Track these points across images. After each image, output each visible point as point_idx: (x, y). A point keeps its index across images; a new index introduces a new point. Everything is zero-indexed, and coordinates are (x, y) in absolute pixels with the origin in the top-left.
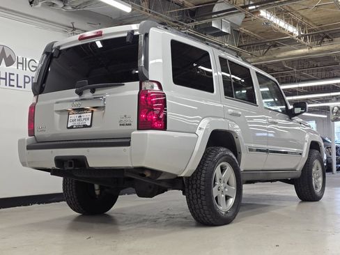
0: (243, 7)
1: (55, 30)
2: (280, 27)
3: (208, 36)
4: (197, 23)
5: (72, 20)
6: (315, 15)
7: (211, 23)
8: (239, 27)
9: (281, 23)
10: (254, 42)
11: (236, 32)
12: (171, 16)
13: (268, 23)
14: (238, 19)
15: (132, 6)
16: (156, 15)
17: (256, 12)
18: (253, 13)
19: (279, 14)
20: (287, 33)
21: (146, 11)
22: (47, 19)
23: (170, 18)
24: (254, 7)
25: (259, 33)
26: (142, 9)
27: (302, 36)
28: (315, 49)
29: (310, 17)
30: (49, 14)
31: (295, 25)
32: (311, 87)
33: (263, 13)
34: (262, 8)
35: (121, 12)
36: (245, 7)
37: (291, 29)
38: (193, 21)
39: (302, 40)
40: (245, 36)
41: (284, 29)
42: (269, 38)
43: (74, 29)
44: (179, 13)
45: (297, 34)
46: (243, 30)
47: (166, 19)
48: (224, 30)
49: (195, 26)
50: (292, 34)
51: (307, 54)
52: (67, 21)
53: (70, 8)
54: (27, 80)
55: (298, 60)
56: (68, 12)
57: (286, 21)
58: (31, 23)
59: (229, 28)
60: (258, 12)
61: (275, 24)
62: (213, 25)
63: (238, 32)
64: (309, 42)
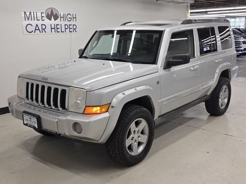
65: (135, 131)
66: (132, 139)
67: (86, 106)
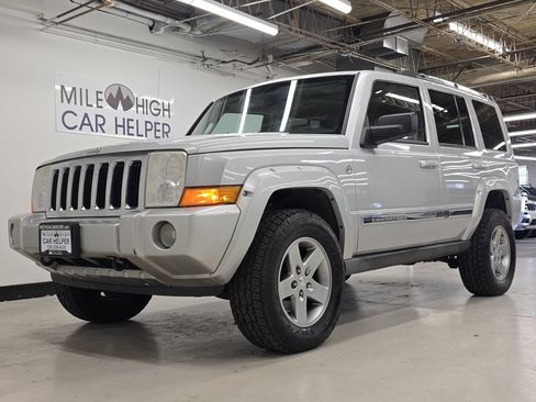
0: (426, 21)
1: (180, 61)
2: (477, 44)
3: (378, 59)
4: (364, 43)
5: (201, 47)
6: (527, 24)
7: (382, 43)
8: (419, 45)
9: (478, 38)
10: (440, 64)
11: (415, 51)
12: (329, 37)
13: (461, 38)
14: (418, 35)
15: (279, 26)
16: (311, 36)
17: (445, 25)
18: (440, 28)
19: (475, 26)
20: (486, 51)
21: (296, 31)
22: (172, 48)
23: (328, 40)
24: (441, 20)
25: (448, 52)
26: (291, 29)
27: (508, 53)
28: (526, 71)
29: (520, 27)
30: (174, 42)
31: (497, 40)
32: (521, 121)
33: (453, 26)
34: (452, 20)
35: (263, 35)
36: (429, 20)
37: (492, 45)
38: (357, 42)
39: (508, 59)
40: (428, 55)
41: (482, 46)
42: (461, 58)
43: (205, 59)
44: (339, 32)
45: (501, 51)
46: (425, 48)
47: (322, 40)
48: (399, 51)
49: (361, 48)
50: (493, 51)
51: (515, 78)
52: (196, 49)
53: (199, 33)
54: (149, 126)
55: (502, 85)
56: (196, 37)
57: (486, 34)
58: (153, 54)
59: (406, 48)
60: (447, 26)
61: (470, 40)
62: (386, 45)
63: (419, 51)
64: (517, 62)
65: (298, 268)
66: (293, 287)
67: (186, 188)
